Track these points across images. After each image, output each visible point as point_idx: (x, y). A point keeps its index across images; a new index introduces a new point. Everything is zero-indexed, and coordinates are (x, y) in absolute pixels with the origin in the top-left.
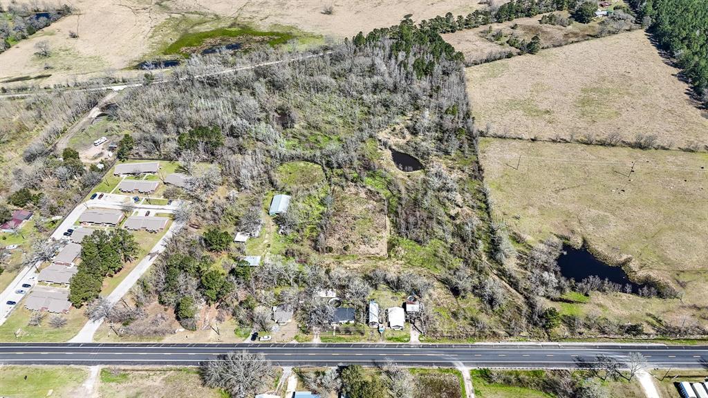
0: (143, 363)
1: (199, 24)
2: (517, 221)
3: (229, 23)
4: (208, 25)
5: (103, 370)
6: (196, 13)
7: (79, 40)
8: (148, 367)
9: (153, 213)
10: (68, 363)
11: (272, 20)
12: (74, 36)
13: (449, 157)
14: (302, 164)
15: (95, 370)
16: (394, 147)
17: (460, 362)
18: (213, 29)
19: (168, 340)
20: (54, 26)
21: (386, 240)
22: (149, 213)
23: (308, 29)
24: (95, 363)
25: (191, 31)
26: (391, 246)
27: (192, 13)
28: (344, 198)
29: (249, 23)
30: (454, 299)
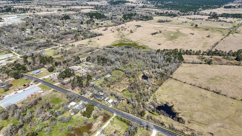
0: (61, 91)
1: (126, 42)
2: (159, 96)
3: (133, 43)
4: (128, 42)
5: (54, 90)
6: (128, 40)
7: (99, 40)
8: (61, 92)
9: (84, 71)
10: (50, 87)
11: (143, 44)
12: (98, 39)
13: (157, 80)
14: (120, 71)
15: (53, 89)
16: (145, 74)
17: (115, 113)
18: (128, 43)
19: (67, 90)
20: (97, 37)
21: (123, 89)
22: (83, 71)
23: (150, 47)
24: (54, 88)
25: (122, 43)
26: (124, 90)
27: (127, 39)
28: (123, 80)
29: (137, 43)
30: (127, 104)
